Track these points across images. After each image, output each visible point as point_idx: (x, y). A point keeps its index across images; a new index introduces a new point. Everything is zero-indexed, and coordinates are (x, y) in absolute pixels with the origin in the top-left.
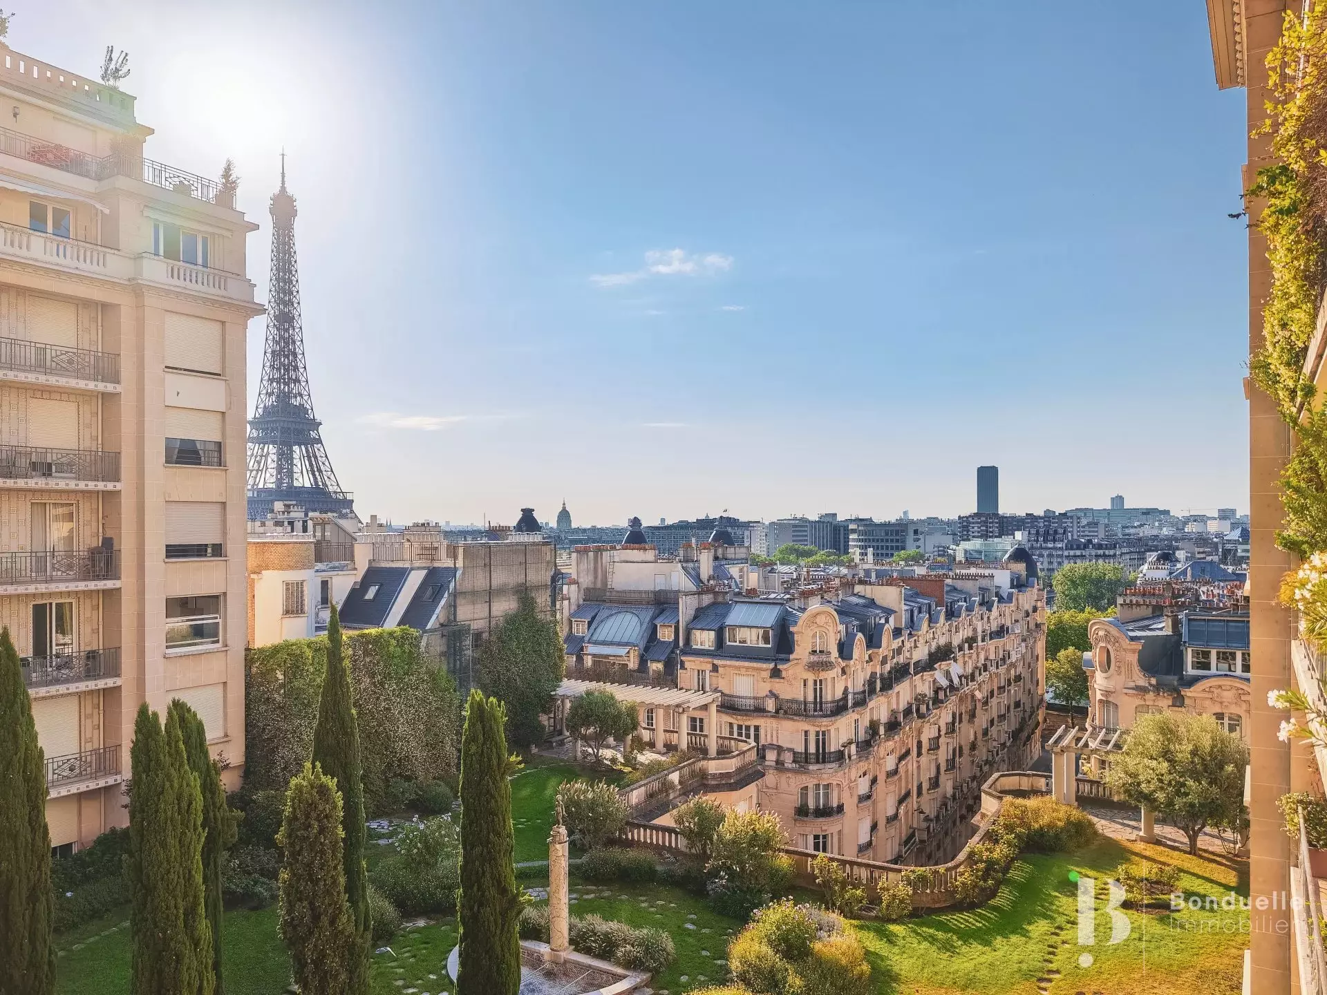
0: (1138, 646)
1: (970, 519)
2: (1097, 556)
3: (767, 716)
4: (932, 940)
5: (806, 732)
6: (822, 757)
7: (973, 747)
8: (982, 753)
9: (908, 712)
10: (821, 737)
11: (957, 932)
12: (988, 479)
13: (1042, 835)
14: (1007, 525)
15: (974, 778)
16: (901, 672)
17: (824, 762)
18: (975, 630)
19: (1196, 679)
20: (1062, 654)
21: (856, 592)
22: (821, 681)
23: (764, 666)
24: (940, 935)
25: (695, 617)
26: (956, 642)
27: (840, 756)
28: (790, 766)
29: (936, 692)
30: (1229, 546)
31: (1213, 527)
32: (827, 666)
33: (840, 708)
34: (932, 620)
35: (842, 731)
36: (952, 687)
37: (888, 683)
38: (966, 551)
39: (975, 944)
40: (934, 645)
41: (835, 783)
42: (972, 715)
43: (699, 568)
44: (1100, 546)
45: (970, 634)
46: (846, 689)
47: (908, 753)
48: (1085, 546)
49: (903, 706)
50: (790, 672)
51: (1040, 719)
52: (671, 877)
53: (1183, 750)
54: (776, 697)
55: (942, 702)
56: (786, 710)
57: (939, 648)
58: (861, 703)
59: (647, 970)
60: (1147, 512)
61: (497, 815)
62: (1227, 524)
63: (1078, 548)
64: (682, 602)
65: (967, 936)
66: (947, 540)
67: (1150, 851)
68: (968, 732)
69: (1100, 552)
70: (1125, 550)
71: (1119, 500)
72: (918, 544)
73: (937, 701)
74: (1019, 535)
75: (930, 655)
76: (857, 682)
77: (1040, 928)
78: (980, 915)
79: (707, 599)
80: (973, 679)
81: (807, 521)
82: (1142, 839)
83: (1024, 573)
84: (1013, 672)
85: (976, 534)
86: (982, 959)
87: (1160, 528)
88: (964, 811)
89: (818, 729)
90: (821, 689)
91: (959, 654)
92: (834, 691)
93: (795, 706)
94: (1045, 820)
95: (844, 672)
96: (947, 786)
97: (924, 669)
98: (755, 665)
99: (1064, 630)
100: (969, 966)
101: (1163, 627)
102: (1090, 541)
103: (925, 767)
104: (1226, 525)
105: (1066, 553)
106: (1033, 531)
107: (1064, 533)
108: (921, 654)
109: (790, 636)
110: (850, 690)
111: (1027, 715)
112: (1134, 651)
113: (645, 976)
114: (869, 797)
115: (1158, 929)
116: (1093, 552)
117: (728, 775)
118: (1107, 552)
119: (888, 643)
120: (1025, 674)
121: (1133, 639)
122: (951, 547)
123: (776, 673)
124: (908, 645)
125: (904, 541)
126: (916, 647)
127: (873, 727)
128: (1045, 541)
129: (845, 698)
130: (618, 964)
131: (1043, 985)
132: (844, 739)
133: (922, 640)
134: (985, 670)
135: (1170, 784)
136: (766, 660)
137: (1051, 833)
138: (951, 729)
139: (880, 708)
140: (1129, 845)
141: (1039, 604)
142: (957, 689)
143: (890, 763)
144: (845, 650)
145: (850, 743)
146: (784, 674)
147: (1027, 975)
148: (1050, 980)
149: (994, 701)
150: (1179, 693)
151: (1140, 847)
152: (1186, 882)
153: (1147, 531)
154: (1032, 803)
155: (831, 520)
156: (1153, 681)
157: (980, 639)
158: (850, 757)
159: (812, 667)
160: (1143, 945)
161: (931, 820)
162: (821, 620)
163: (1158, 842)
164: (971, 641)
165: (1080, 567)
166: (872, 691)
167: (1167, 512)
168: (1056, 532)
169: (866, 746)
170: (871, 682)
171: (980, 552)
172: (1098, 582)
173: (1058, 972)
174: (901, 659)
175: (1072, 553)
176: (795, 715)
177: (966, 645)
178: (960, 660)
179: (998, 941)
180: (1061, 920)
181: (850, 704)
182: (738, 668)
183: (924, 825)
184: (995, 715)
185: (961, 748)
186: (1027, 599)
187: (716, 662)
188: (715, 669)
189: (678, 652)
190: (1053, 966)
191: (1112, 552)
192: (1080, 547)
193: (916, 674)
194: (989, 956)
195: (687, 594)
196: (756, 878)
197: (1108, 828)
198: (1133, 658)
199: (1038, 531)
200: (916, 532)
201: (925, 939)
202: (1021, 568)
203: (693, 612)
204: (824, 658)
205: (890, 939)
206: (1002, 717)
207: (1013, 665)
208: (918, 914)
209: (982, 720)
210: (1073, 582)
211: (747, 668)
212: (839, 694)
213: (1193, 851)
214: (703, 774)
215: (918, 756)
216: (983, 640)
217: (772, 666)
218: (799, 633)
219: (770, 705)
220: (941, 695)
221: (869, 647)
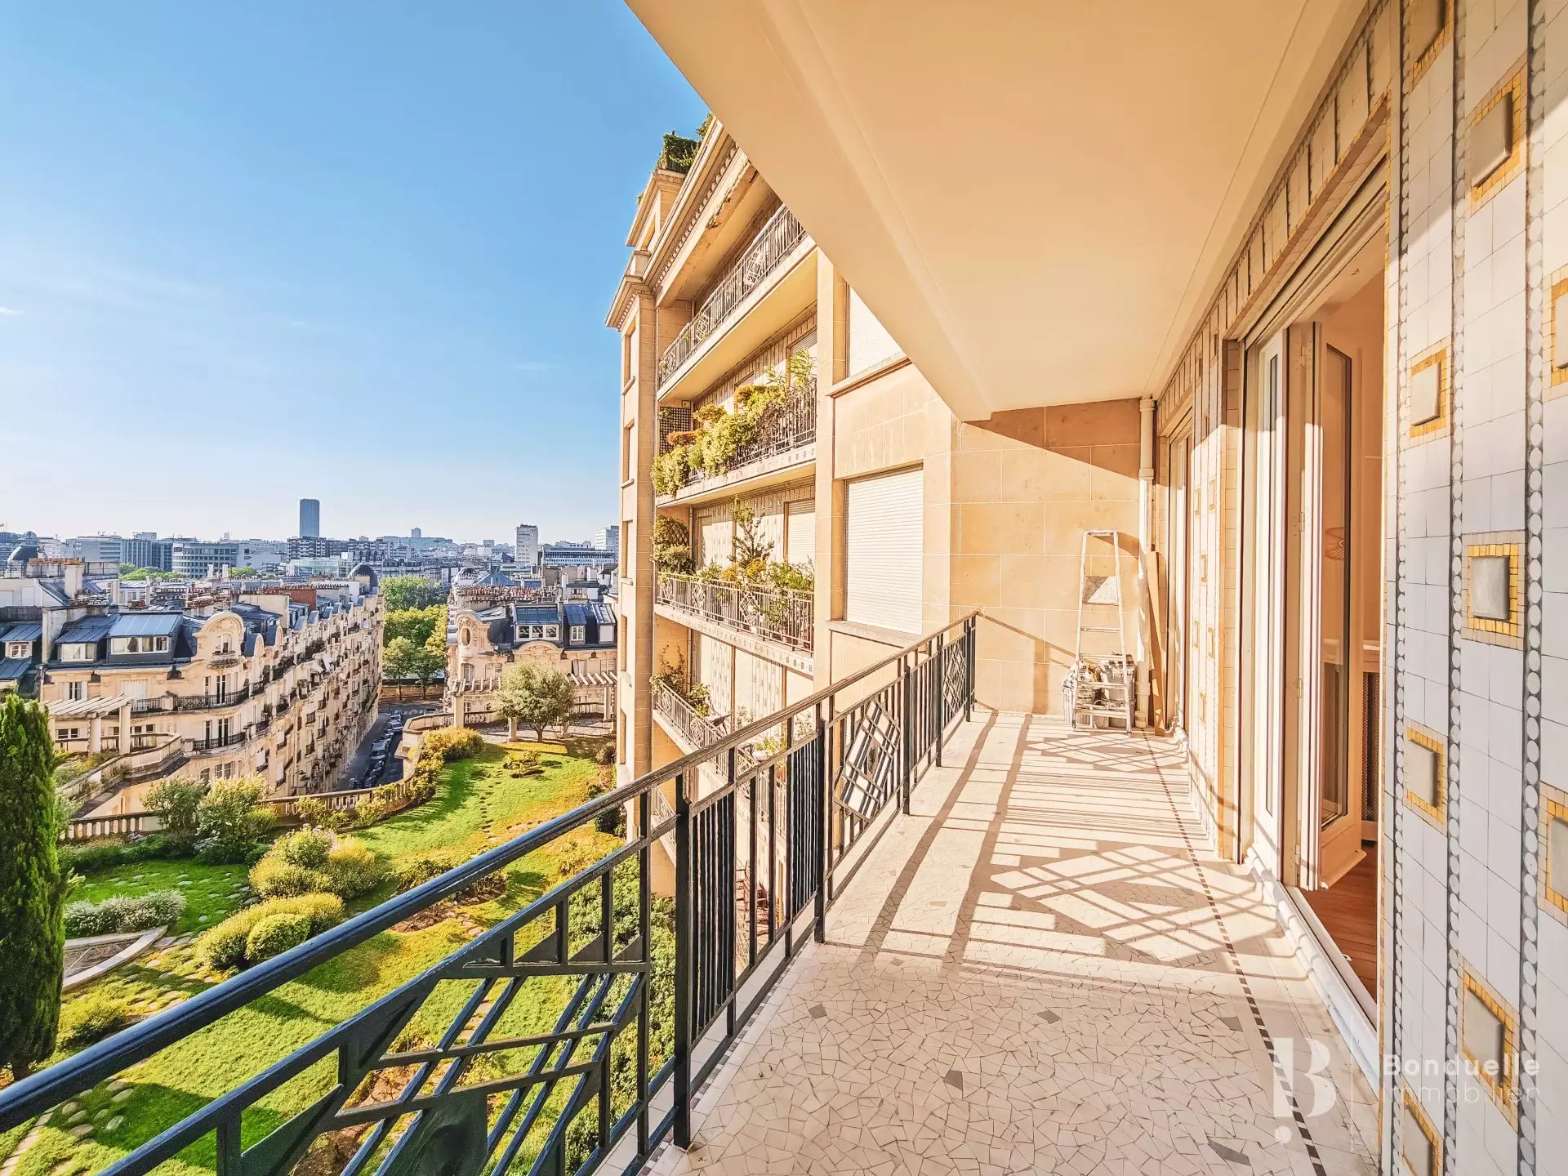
0: (488, 626)
1: (300, 542)
2: (407, 571)
3: (163, 715)
4: (405, 828)
5: (208, 723)
6: (224, 741)
7: (337, 717)
8: (343, 721)
9: (293, 695)
10: (223, 724)
11: (420, 819)
12: (310, 510)
13: (454, 750)
14: (332, 548)
15: (337, 741)
16: (287, 664)
17: (226, 744)
18: (338, 627)
19: (522, 644)
20: (393, 643)
21: (240, 601)
22: (224, 677)
23: (161, 670)
24: (409, 824)
25: (63, 632)
26: (325, 636)
27: (242, 737)
28: (190, 754)
29: (313, 676)
30: (495, 565)
31: (481, 552)
32: (230, 663)
33: (242, 697)
34: (310, 622)
35: (245, 716)
36: (324, 673)
37: (279, 673)
38: (296, 568)
39: (435, 822)
40: (310, 641)
41: (237, 760)
42: (337, 692)
43: (63, 583)
44: (409, 564)
45: (334, 631)
46: (247, 681)
47: (291, 728)
48: (399, 564)
49: (288, 692)
50: (191, 673)
51: (379, 692)
52: (142, 854)
53: (536, 683)
54: (175, 696)
55: (318, 684)
56: (182, 706)
57: (313, 642)
58: (259, 691)
59: (163, 923)
60: (437, 541)
61: (45, 808)
62: (490, 549)
63: (393, 565)
64: (46, 618)
65: (427, 819)
66: (276, 559)
67: (517, 745)
68: (333, 706)
69: (410, 568)
70: (426, 567)
71: (417, 531)
72: (249, 561)
73: (314, 684)
74: (345, 555)
75: (307, 648)
76: (255, 676)
77: (471, 801)
78: (430, 805)
79: (78, 614)
80: (338, 666)
81: (119, 539)
82: (511, 741)
83: (368, 584)
84: (362, 657)
85: (305, 554)
86: (444, 828)
87: (447, 551)
88: (328, 768)
89: (220, 718)
90: (224, 684)
91: (328, 646)
92: (234, 686)
93: (197, 701)
94: (454, 740)
95: (245, 667)
96: (319, 751)
97: (303, 660)
98: (150, 670)
99: (394, 625)
100: (437, 834)
101: (499, 613)
102: (402, 561)
103: (304, 737)
104: (489, 552)
105: (384, 569)
106: (358, 552)
107: (383, 554)
108: (300, 649)
109: (189, 642)
110: (251, 681)
111: (371, 689)
112: (484, 630)
113: (163, 929)
114: (265, 767)
115: (536, 783)
116: (404, 569)
117: (155, 766)
118: (415, 569)
119: (280, 640)
120: (370, 659)
121: (484, 622)
122: (281, 564)
123: (174, 675)
124: (292, 641)
125: (235, 560)
126: (297, 643)
127: (267, 710)
128: (367, 560)
129: (247, 689)
130: (128, 930)
131: (486, 830)
132: (245, 723)
133: (302, 638)
134: (346, 657)
135: (531, 703)
136: (163, 664)
137: (460, 747)
138: (323, 704)
139: (273, 694)
140: (504, 746)
141: (379, 606)
142: (328, 674)
143: (280, 739)
144: (247, 649)
145: (250, 725)
146: (183, 675)
147: (476, 827)
148: (489, 826)
149: (350, 681)
150: (511, 653)
151: (510, 745)
152: (544, 758)
153: (438, 554)
154: (442, 732)
155: (149, 539)
156: (497, 648)
157: (342, 633)
158: (250, 737)
159: (216, 665)
160: (532, 794)
161: (308, 779)
162: (226, 624)
163: (519, 741)
164: (336, 636)
165: (398, 580)
166: (266, 681)
167: (450, 541)
168: (376, 553)
169: (263, 726)
170: (266, 674)
171: (310, 568)
172: (411, 590)
173: (491, 821)
174: (287, 654)
175: (388, 569)
176: (196, 709)
177: (334, 639)
178: (329, 651)
179: (449, 815)
180: (482, 794)
181: (250, 694)
182: (129, 675)
183: (302, 783)
184: (350, 691)
185: (327, 719)
186: (371, 603)
187: (97, 672)
188: (96, 678)
189: (41, 668)
190: (488, 819)
191: (418, 569)
192: (394, 565)
193: (298, 664)
194: (448, 825)
195: (53, 609)
196: (247, 828)
197: (490, 739)
198: (485, 635)
199: (361, 553)
200: (247, 551)
201: (399, 829)
202: (366, 579)
203: (61, 627)
204: (228, 657)
205: (373, 837)
206: (356, 692)
207: (363, 653)
208: (386, 818)
209: (343, 697)
210: (393, 590)
211: (139, 674)
212: (241, 687)
213: (540, 740)
214: (126, 771)
215: (299, 729)
216: (345, 635)
217: (170, 668)
218: (201, 637)
219: (168, 704)
220: (317, 679)
221: (265, 645)
